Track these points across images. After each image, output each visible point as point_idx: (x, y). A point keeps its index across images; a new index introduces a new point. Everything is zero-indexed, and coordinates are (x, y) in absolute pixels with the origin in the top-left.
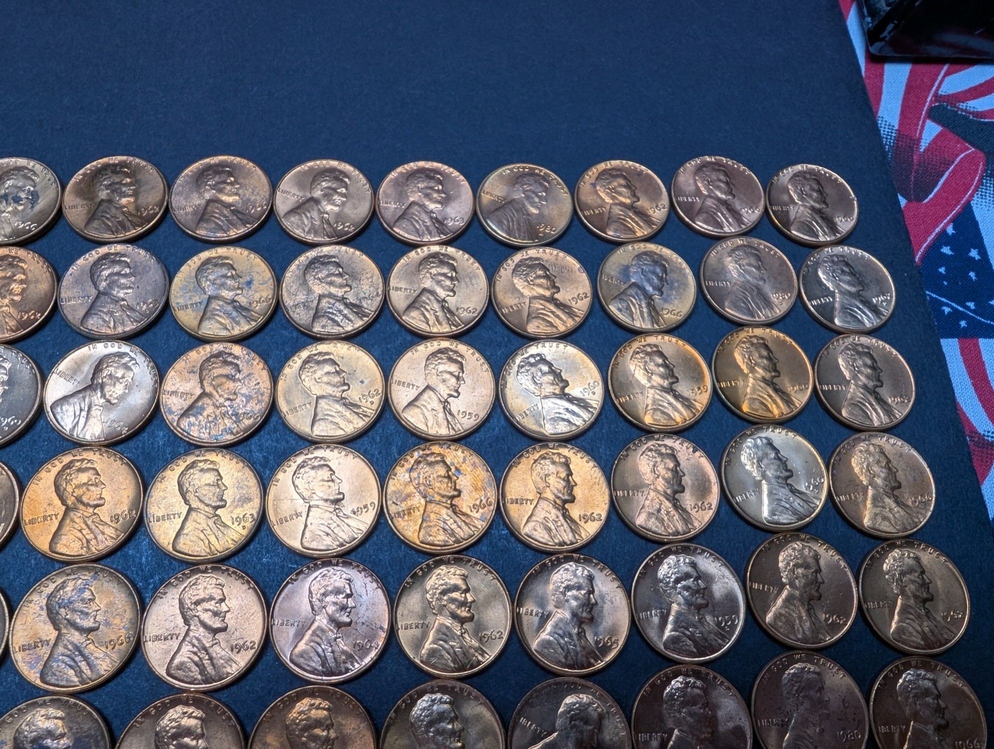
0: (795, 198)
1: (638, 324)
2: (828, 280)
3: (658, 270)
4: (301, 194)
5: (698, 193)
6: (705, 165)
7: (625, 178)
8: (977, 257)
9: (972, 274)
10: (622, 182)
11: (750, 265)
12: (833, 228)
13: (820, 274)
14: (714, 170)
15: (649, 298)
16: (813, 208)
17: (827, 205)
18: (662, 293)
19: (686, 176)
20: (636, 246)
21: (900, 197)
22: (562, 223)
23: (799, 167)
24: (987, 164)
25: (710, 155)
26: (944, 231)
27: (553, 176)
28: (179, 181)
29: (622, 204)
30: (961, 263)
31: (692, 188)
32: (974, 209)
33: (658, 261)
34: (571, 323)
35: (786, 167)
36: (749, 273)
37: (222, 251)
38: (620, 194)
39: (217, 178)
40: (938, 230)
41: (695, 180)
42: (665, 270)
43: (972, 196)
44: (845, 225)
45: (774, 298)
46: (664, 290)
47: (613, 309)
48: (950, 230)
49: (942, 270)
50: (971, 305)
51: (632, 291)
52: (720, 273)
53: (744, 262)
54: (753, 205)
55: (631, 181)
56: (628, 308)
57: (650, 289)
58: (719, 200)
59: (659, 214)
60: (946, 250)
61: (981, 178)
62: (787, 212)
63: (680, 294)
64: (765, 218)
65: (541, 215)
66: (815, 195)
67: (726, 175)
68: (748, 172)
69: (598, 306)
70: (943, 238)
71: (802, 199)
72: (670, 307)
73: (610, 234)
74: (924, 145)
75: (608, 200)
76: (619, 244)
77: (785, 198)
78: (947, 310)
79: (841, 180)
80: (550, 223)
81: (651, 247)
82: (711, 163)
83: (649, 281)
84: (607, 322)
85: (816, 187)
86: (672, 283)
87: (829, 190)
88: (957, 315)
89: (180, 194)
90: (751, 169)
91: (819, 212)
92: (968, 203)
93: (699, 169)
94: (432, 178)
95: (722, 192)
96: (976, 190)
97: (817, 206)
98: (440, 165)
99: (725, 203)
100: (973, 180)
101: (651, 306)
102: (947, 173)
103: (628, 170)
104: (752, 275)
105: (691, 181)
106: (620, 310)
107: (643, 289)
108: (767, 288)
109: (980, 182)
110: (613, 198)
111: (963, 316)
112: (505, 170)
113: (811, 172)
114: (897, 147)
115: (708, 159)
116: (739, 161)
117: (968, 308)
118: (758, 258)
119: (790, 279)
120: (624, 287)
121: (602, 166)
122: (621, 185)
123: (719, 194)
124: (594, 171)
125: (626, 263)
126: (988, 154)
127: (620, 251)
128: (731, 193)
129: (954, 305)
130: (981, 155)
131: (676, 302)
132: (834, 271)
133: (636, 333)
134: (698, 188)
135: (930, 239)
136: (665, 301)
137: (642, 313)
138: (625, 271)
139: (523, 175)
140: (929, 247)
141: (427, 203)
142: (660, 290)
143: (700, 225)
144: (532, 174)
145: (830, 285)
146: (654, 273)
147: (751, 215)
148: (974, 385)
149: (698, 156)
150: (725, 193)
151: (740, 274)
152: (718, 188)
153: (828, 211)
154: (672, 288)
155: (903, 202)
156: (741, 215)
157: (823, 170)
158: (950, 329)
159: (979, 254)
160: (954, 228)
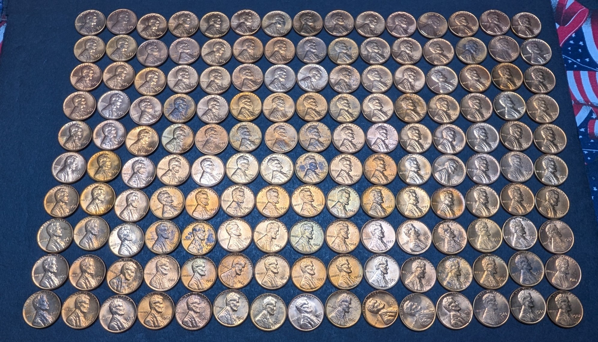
0: (520, 23)
1: (469, 62)
2: (530, 49)
3: (475, 45)
4: (362, 22)
5: (488, 22)
6: (491, 13)
7: (464, 17)
8: (582, 44)
9: (580, 50)
10: (464, 18)
11: (504, 44)
12: (532, 33)
13: (527, 47)
14: (493, 14)
15: (472, 54)
16: (526, 27)
17: (531, 26)
18: (476, 53)
19: (484, 16)
20: (468, 38)
21: (557, 24)
22: (444, 31)
23: (522, 13)
24: (589, 13)
25: (493, 10)
26: (571, 35)
27: (441, 16)
28: (326, 18)
29: (464, 25)
30: (576, 46)
31: (486, 20)
32: (583, 28)
33: (475, 43)
34: (447, 61)
35: (518, 13)
36: (504, 47)
37: (341, 39)
38: (463, 22)
39: (337, 17)
40: (569, 35)
41: (487, 18)
42: (477, 45)
43: (583, 24)
44: (537, 31)
45: (512, 54)
46: (477, 52)
47: (461, 57)
48: (574, 35)
49: (569, 48)
50: (579, 60)
51: (467, 52)
52: (494, 47)
53: (503, 43)
54: (506, 26)
55: (467, 17)
56: (465, 57)
57: (472, 51)
58: (495, 24)
59: (475, 28)
60: (572, 42)
61: (587, 18)
62: (518, 28)
63: (482, 53)
64: (510, 30)
65: (437, 28)
66: (527, 22)
67: (498, 16)
68: (505, 15)
69: (456, 56)
70: (571, 38)
71: (522, 24)
72: (479, 57)
73: (460, 35)
74: (567, 7)
75: (459, 24)
76: (462, 38)
77: (517, 23)
78: (570, 61)
79: (536, 17)
80: (441, 31)
81: (473, 38)
82: (493, 12)
83: (472, 49)
84: (458, 62)
85: (528, 20)
86: (479, 49)
87: (532, 21)
88: (573, 63)
89: (327, 22)
90: (506, 14)
91: (528, 28)
92: (581, 26)
93: (489, 14)
94: (403, 17)
95: (496, 22)
96: (584, 22)
97: (528, 26)
98: (405, 13)
99: (497, 25)
100: (583, 18)
101: (473, 56)
102: (575, 16)
103: (465, 14)
104: (505, 48)
105: (486, 18)
106: (463, 57)
107: (470, 51)
108: (510, 51)
109: (586, 19)
110: (461, 23)
111: (575, 64)
112: (426, 15)
113: (526, 15)
114: (557, 8)
115: (492, 11)
116: (502, 11)
117: (578, 61)
118: (507, 42)
119: (517, 49)
120: (464, 50)
121: (457, 13)
122: (463, 19)
123: (495, 22)
124: (455, 14)
125: (465, 43)
126: (590, 10)
127: (463, 39)
128: (499, 22)
129: (573, 60)
130: (588, 10)
131: (480, 55)
132: (532, 46)
133: (467, 64)
134: (488, 20)
135: (566, 38)
136: (477, 55)
137: (470, 58)
138: (464, 46)
139: (432, 16)
140: (566, 40)
141: (402, 25)
142: (475, 51)
143: (489, 32)
144: (434, 16)
145: (530, 51)
146: (474, 46)
147: (505, 29)
148: (577, 85)
149: (488, 10)
150: (497, 22)
151: (501, 47)
152: (495, 20)
153: (531, 28)
154: (479, 51)
155: (558, 26)
156: (502, 29)
157: (530, 14)
158: (570, 67)
159: (583, 43)
160: (575, 35)
